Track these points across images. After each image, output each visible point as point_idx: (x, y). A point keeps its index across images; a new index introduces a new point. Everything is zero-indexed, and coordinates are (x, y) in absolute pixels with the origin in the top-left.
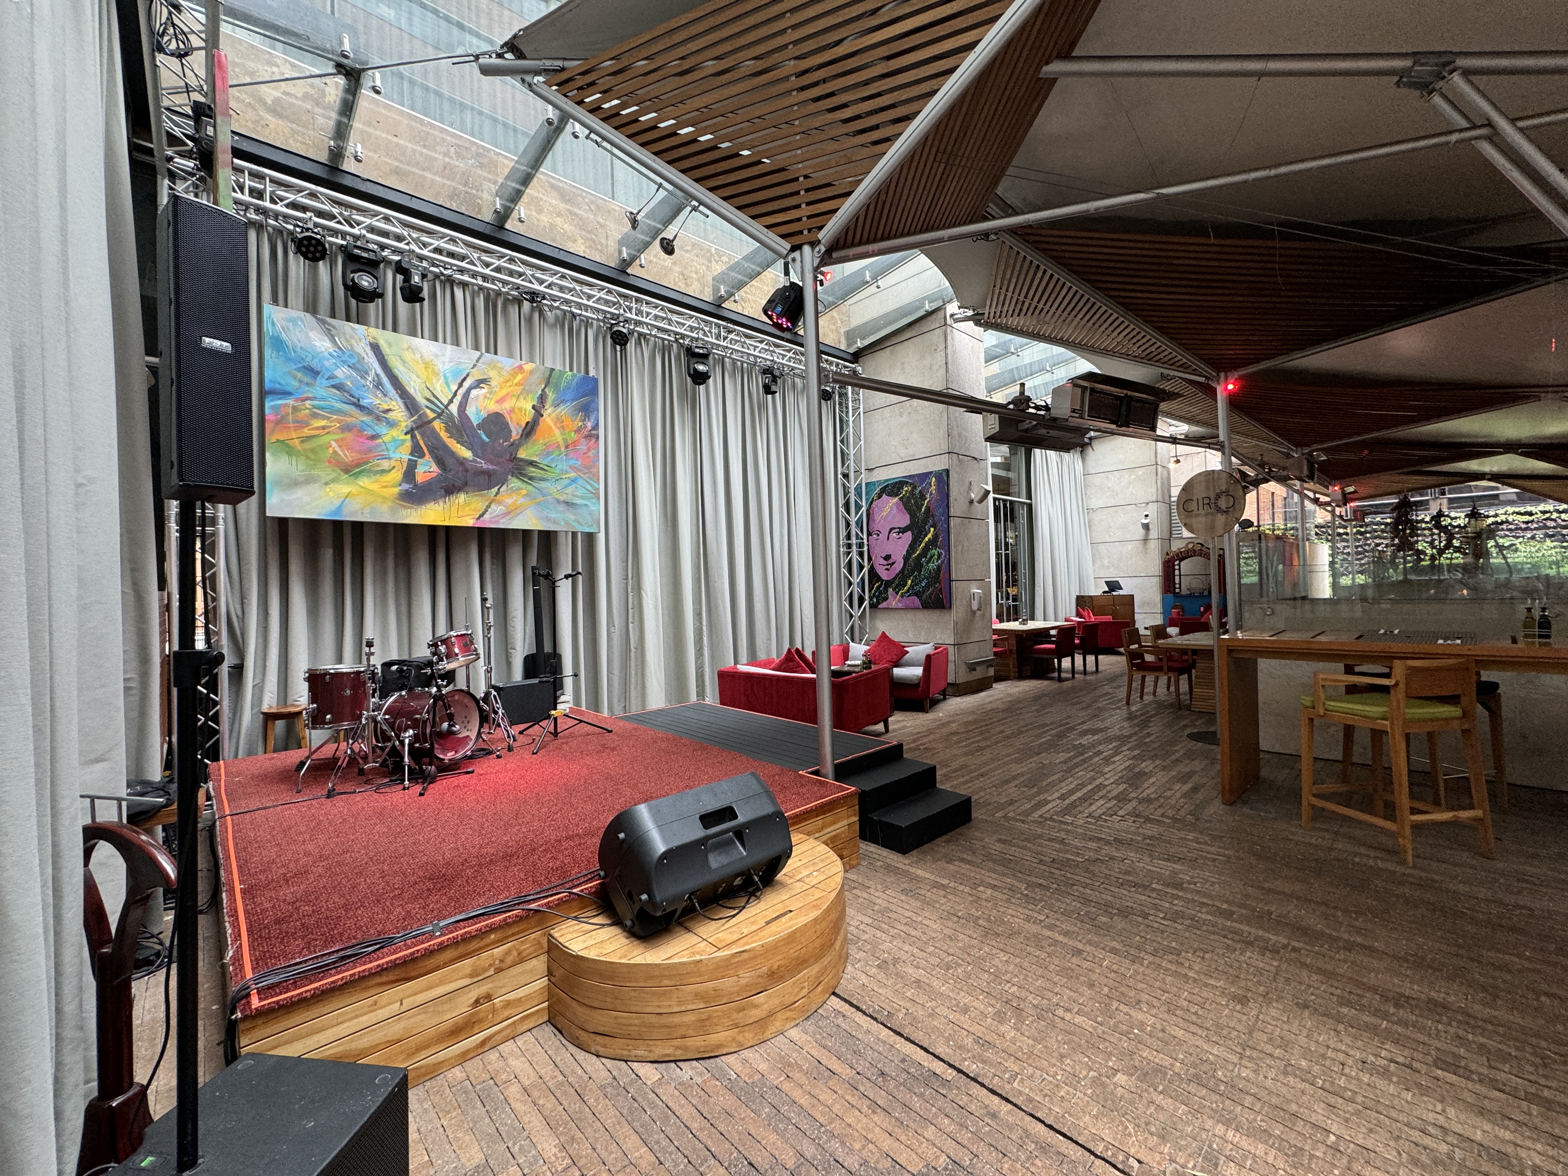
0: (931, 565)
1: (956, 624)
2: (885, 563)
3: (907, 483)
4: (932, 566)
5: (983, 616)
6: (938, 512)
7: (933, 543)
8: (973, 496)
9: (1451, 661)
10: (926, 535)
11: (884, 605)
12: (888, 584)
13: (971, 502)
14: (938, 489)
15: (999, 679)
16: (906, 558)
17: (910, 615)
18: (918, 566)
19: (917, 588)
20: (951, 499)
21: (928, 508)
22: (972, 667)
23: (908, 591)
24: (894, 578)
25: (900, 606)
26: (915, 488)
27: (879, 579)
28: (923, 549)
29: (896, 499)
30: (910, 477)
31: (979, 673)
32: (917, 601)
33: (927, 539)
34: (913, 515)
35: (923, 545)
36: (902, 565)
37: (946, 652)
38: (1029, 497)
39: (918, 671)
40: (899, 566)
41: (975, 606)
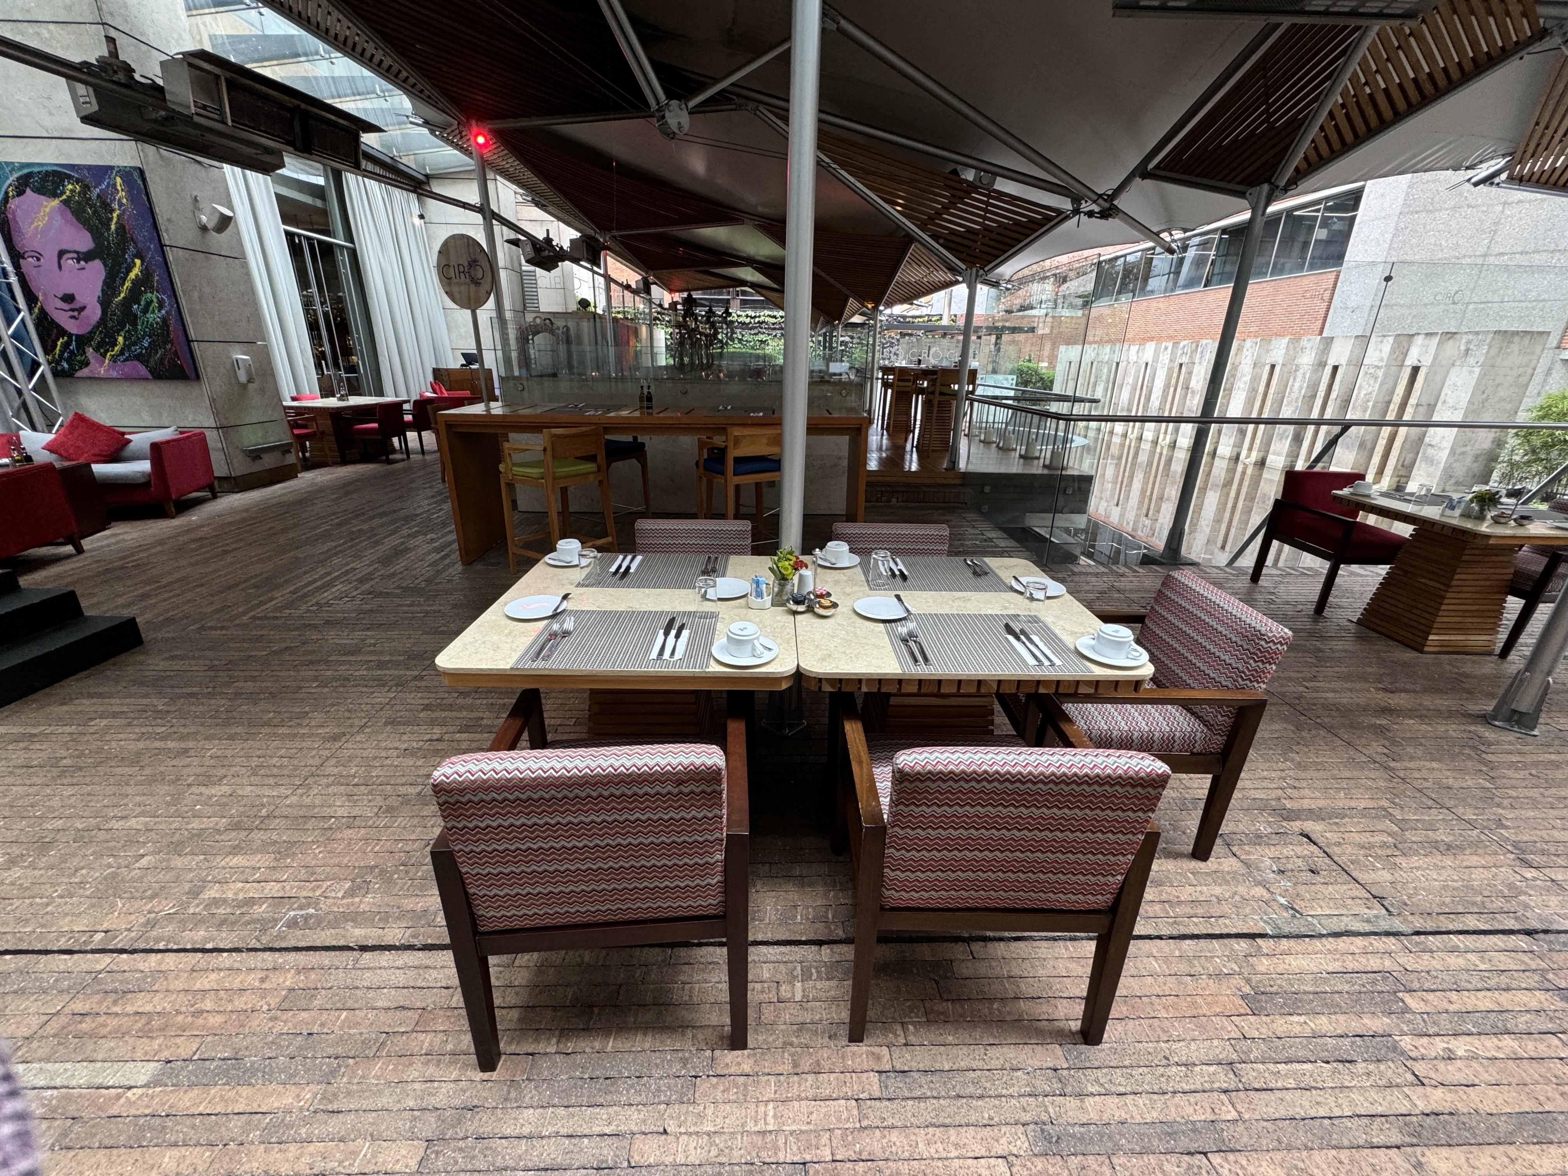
0: (150, 316)
1: (213, 401)
2: (66, 306)
3: (69, 177)
4: (154, 317)
5: (262, 391)
6: (142, 235)
7: (145, 281)
8: (204, 218)
9: (584, 429)
10: (129, 270)
11: (85, 372)
12: (83, 341)
13: (204, 229)
14: (131, 197)
15: (309, 465)
16: (105, 302)
17: (137, 388)
18: (128, 317)
19: (137, 349)
20: (160, 220)
21: (121, 227)
22: (255, 455)
23: (122, 353)
24: (92, 333)
25: (114, 374)
26: (86, 188)
27: (62, 332)
28: (130, 290)
29: (56, 203)
30: (72, 167)
31: (269, 462)
32: (143, 371)
33: (132, 275)
34: (97, 234)
35: (128, 284)
36: (99, 313)
37: (201, 439)
38: (350, 237)
39: (145, 466)
40: (94, 313)
41: (243, 377)
